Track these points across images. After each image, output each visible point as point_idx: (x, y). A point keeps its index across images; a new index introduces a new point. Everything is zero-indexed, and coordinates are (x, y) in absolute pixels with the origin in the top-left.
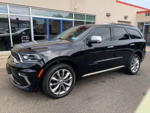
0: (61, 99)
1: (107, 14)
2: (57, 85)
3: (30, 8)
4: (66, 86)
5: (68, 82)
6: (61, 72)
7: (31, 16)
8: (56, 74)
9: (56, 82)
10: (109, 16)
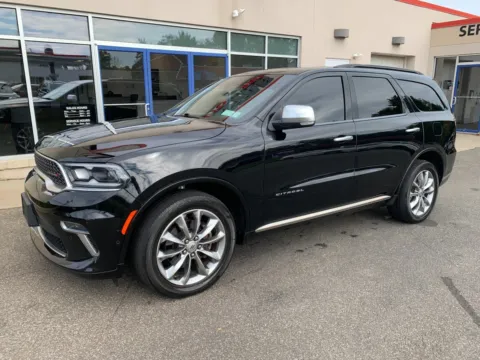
0: (193, 299)
1: (336, 31)
2: (178, 256)
3: (90, 16)
4: (207, 260)
5: (214, 247)
6: (190, 218)
7: (93, 42)
8: (175, 225)
9: (175, 247)
10: (343, 38)
